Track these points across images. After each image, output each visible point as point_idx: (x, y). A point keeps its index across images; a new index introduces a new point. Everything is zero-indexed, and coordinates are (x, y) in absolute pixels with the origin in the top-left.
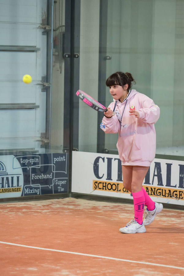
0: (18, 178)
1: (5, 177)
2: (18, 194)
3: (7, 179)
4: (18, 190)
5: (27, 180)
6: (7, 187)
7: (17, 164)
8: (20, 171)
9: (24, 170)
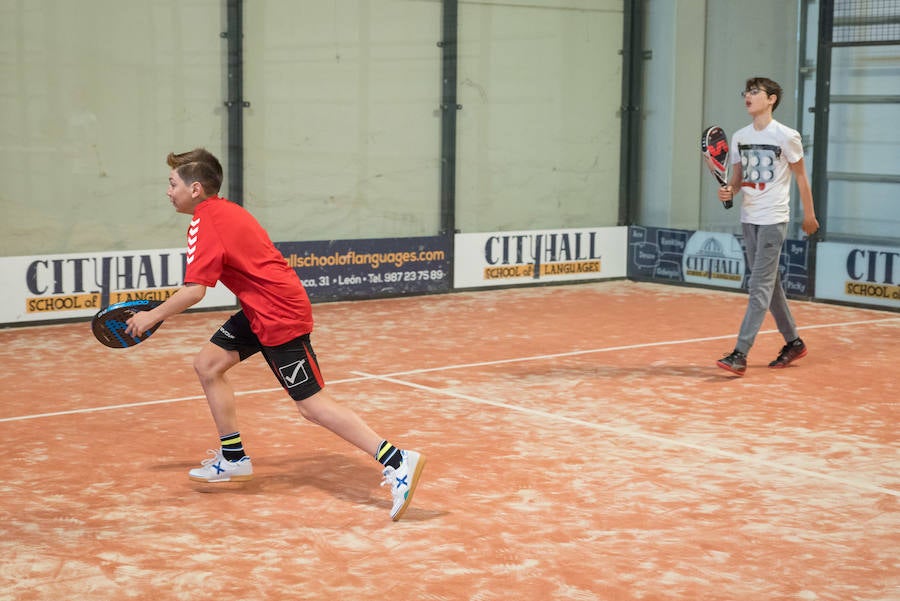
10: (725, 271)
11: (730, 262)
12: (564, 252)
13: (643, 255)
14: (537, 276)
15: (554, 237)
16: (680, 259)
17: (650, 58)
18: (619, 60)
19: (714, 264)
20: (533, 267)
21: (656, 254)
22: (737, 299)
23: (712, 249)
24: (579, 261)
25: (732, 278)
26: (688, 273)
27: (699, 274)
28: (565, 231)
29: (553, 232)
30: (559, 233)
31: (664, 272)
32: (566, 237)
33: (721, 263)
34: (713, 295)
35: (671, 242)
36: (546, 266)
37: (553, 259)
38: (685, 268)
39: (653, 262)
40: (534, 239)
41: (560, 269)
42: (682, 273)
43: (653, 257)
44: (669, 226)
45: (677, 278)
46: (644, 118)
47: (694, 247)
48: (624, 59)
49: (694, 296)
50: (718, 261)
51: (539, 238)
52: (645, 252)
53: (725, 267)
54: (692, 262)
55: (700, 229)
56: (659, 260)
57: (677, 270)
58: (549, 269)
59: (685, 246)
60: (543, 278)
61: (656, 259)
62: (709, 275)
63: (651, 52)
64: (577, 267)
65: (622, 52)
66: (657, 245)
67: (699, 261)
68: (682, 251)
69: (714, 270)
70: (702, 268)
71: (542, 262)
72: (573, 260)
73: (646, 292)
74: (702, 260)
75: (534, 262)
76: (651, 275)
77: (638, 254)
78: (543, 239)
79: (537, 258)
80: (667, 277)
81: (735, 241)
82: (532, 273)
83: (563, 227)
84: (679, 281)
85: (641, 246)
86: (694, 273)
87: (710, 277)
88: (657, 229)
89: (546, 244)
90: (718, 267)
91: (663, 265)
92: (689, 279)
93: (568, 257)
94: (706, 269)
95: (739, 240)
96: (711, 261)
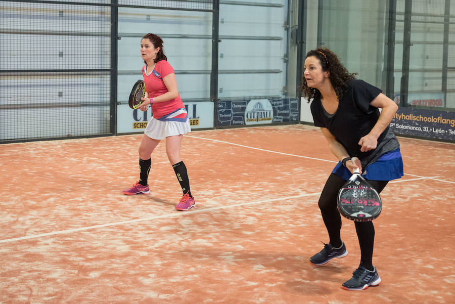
0: (270, 112)
1: (262, 112)
2: (270, 122)
3: (264, 113)
4: (270, 119)
5: (275, 114)
6: (263, 117)
7: (270, 104)
8: (271, 108)
9: (273, 108)
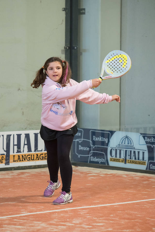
10: (135, 159)
11: (139, 152)
12: (26, 146)
13: (81, 148)
14: (7, 163)
15: (19, 136)
16: (106, 150)
17: (84, 13)
18: (63, 15)
19: (128, 153)
20: (4, 156)
21: (90, 147)
22: (142, 177)
23: (126, 144)
24: (37, 152)
25: (139, 163)
26: (111, 160)
27: (118, 160)
28: (27, 132)
29: (19, 132)
30: (23, 133)
31: (96, 160)
32: (27, 136)
33: (132, 152)
34: (126, 175)
35: (100, 139)
36: (14, 156)
37: (18, 152)
38: (109, 157)
39: (88, 152)
40: (5, 137)
41: (24, 158)
42: (107, 160)
43: (88, 149)
44: (99, 128)
45: (104, 163)
46: (81, 54)
47: (114, 142)
48: (66, 14)
49: (114, 175)
50: (131, 151)
51: (9, 136)
52: (82, 146)
53: (135, 156)
54: (114, 153)
55: (120, 130)
56: (92, 151)
57: (104, 158)
58: (16, 158)
59: (109, 141)
60: (12, 165)
61: (90, 150)
62: (125, 161)
63: (84, 9)
64: (35, 156)
65: (65, 10)
66: (90, 141)
67: (118, 152)
68: (107, 145)
69: (128, 158)
70: (120, 157)
71: (11, 153)
72: (33, 152)
73: (82, 173)
74: (120, 151)
75: (5, 153)
76: (87, 162)
77: (78, 147)
78: (12, 138)
79: (8, 151)
80: (97, 163)
81: (141, 138)
82: (4, 161)
83: (26, 129)
84: (105, 166)
85: (80, 142)
86: (114, 160)
87: (125, 163)
88: (90, 129)
89: (14, 141)
90: (130, 155)
91: (94, 155)
92: (112, 164)
93: (29, 150)
94: (123, 156)
95: (144, 137)
96: (126, 151)
